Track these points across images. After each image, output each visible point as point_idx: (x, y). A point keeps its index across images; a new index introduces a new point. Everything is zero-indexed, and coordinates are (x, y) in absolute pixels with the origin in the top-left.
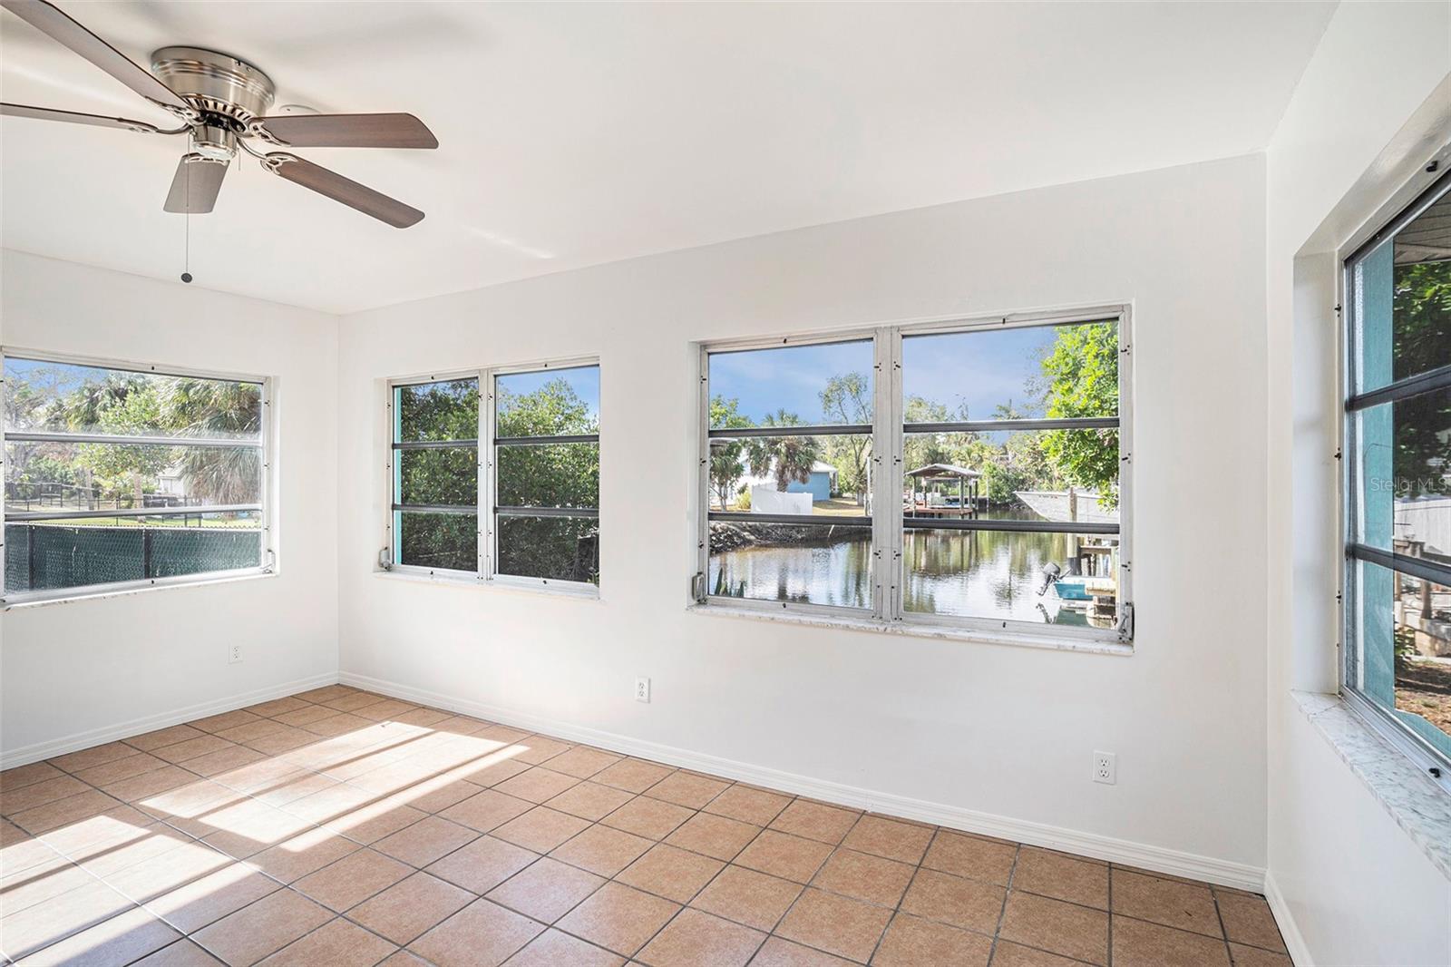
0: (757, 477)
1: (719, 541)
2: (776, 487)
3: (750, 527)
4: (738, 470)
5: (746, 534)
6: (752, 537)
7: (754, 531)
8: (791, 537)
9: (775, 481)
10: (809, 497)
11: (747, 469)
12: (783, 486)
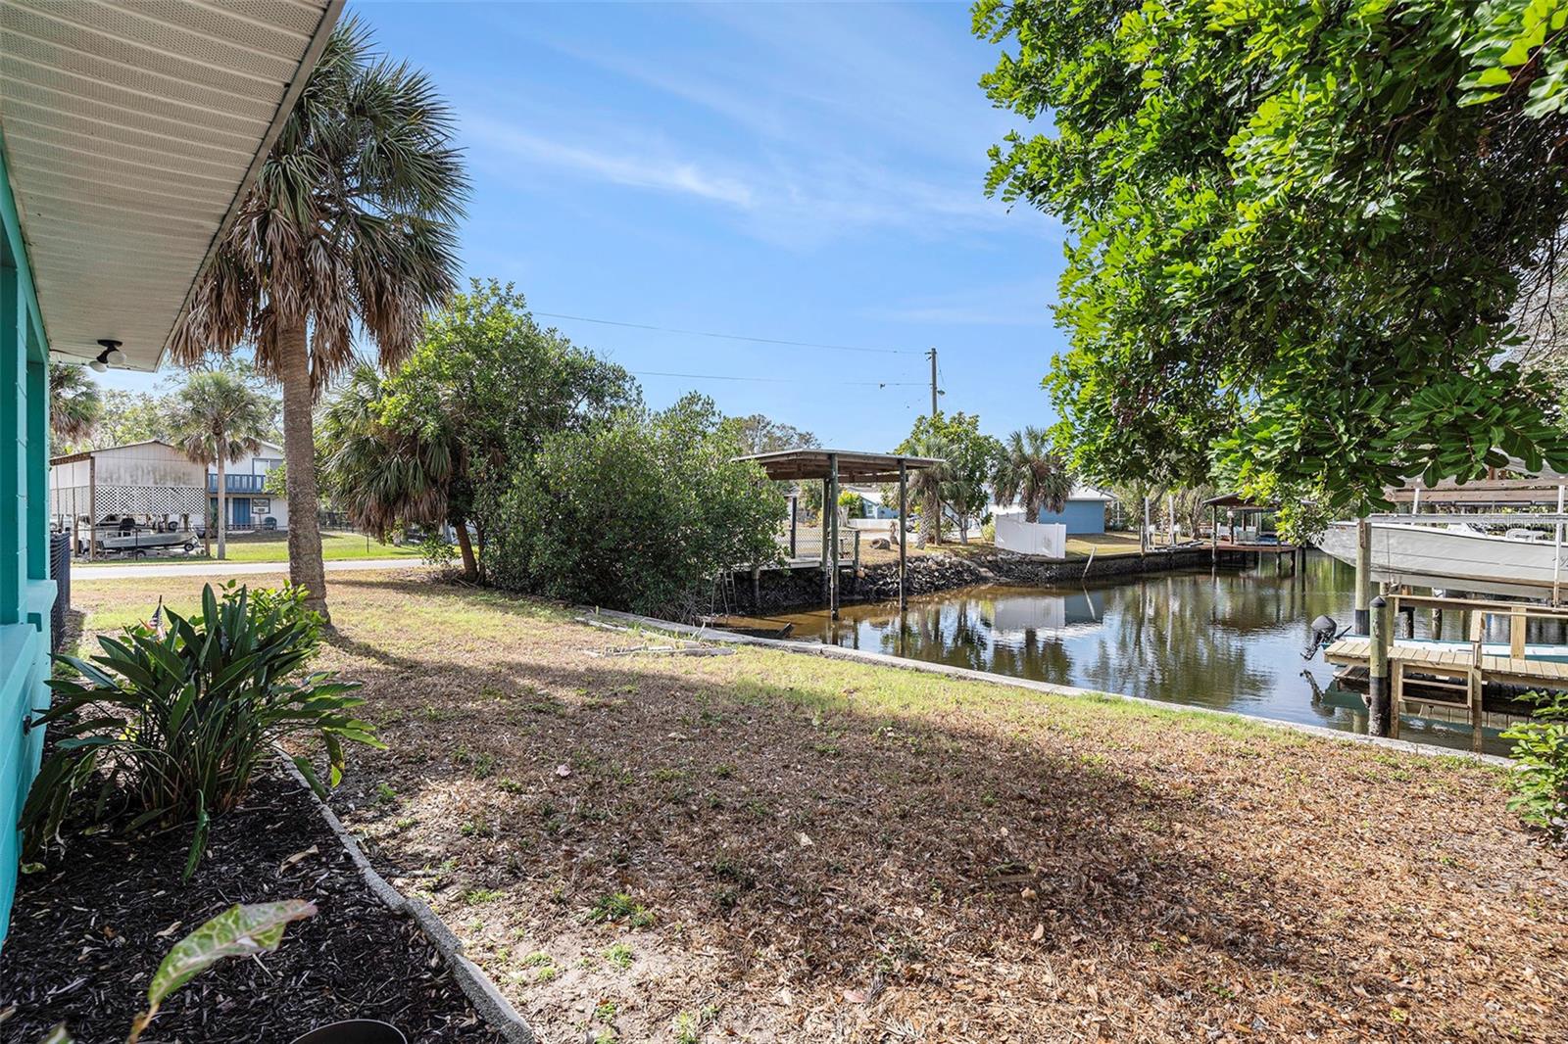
0: (1001, 507)
1: (943, 577)
2: (1023, 518)
3: (990, 562)
4: (983, 500)
5: (982, 570)
6: (991, 574)
7: (994, 566)
8: (1037, 575)
9: (1024, 510)
10: (1061, 529)
11: (992, 499)
12: (1032, 517)
